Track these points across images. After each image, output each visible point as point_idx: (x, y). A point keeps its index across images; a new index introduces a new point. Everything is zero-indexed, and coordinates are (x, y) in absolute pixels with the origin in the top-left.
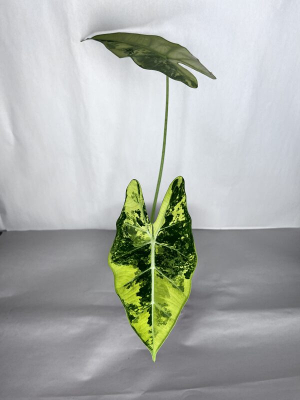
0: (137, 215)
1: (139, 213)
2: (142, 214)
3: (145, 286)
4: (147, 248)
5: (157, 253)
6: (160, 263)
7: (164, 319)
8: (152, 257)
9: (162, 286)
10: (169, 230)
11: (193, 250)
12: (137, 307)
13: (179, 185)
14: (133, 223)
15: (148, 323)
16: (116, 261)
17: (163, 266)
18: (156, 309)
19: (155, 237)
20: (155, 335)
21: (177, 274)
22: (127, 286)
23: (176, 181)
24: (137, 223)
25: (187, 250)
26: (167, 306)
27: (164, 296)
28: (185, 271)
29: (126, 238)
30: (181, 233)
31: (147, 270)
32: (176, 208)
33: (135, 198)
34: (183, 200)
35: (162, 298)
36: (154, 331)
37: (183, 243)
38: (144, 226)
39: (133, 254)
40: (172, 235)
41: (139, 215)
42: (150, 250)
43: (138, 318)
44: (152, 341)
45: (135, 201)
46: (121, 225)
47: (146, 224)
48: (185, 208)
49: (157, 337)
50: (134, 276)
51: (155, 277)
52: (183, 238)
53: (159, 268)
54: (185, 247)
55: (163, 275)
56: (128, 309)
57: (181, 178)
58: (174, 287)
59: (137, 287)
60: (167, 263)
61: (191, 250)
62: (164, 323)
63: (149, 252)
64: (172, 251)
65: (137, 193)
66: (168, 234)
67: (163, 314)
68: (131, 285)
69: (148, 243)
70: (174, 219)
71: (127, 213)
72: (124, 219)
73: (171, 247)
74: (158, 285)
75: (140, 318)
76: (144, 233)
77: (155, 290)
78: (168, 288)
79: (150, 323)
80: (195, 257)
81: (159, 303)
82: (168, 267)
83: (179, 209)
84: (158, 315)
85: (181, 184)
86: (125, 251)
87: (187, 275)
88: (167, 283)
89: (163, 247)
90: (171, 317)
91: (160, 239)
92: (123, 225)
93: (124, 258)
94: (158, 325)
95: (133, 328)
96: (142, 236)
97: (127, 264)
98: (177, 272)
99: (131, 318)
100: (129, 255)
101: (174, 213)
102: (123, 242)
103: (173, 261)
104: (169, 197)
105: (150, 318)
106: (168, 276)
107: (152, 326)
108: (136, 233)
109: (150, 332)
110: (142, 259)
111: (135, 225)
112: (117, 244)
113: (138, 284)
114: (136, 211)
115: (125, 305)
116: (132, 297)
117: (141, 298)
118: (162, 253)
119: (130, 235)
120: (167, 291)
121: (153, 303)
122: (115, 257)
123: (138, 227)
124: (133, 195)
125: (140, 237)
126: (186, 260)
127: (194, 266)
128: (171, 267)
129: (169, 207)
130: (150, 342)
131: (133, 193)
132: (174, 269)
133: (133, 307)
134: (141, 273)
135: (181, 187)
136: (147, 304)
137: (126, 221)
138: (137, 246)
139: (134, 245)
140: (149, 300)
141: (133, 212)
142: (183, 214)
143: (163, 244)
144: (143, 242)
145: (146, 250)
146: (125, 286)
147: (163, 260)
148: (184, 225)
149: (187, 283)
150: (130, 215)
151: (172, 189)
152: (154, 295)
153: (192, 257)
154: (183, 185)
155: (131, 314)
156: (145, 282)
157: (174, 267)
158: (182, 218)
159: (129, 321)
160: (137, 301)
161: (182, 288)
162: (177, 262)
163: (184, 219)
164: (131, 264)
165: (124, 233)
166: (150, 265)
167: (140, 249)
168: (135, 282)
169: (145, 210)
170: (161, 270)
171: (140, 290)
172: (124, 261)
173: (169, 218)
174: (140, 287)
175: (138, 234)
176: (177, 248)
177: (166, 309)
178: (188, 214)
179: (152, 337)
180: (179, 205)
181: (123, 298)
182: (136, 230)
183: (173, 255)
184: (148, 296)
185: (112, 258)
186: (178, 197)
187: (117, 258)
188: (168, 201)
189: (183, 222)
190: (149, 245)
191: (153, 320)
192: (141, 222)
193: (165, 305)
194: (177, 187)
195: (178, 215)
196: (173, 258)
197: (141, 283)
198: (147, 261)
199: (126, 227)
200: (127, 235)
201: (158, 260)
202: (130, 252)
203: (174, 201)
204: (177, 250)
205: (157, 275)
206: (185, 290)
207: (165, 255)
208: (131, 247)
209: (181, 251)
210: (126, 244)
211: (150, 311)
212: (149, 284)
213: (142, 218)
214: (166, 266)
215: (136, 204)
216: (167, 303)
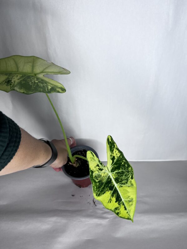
0: (98, 167)
1: (98, 165)
2: (100, 165)
3: (117, 196)
4: (109, 178)
5: (114, 178)
6: (118, 181)
7: (131, 203)
8: (113, 181)
9: (124, 190)
10: (116, 164)
11: (130, 165)
12: (118, 207)
13: (110, 140)
14: (98, 172)
15: (125, 210)
16: (99, 195)
17: (120, 182)
18: (126, 201)
19: (110, 171)
20: (130, 212)
21: (128, 181)
22: (109, 202)
23: (108, 139)
24: (100, 171)
25: (127, 167)
26: (130, 196)
27: (127, 194)
28: (130, 177)
29: (98, 182)
30: (121, 162)
31: (114, 188)
32: (114, 152)
33: (93, 160)
34: (116, 146)
35: (126, 195)
36: (129, 211)
37: (124, 165)
38: (103, 169)
39: (104, 186)
40: (118, 165)
41: (99, 167)
42: (111, 178)
43: (120, 211)
44: (130, 215)
45: (93, 161)
46: (92, 177)
47: (104, 168)
48: (118, 149)
49: (131, 212)
50: (110, 195)
51: (119, 189)
52: (123, 163)
53: (119, 183)
54: (126, 167)
55: (122, 185)
56: (115, 211)
57: (109, 136)
58: (129, 187)
59: (114, 199)
60: (121, 179)
61: (129, 166)
62: (132, 205)
63: (111, 180)
64: (121, 172)
65: (93, 156)
66: (116, 166)
67: (130, 201)
68: (111, 200)
69: (108, 176)
70: (115, 157)
71: (93, 169)
72: (93, 173)
73: (120, 171)
74: (122, 191)
75: (121, 211)
76: (104, 173)
77: (121, 194)
78: (127, 189)
79: (126, 209)
80: (131, 168)
81: (126, 198)
82: (123, 180)
83: (115, 151)
84: (128, 203)
85: (111, 139)
86: (100, 187)
87: (132, 178)
88: (125, 187)
89: (116, 173)
90: (133, 200)
91: (112, 171)
92: (94, 176)
93: (102, 191)
94: (130, 207)
95: (121, 217)
96: (104, 175)
97: (105, 192)
98: (127, 180)
99: (118, 214)
100: (103, 188)
101: (115, 155)
102: (98, 184)
103: (124, 176)
104: (109, 149)
105: (125, 207)
106: (124, 184)
107: (127, 210)
108: (101, 175)
109: (127, 212)
110: (109, 185)
111: (99, 172)
112: (95, 187)
113: (114, 197)
114: (96, 166)
115: (113, 211)
116: (114, 205)
117: (118, 202)
118: (117, 176)
119: (99, 179)
120: (127, 191)
121: (123, 200)
122: (98, 194)
123: (101, 172)
124: (91, 159)
125: (104, 176)
126: (128, 172)
127: (132, 172)
128: (124, 180)
129: (111, 153)
130: (129, 217)
131: (91, 158)
132: (126, 179)
133: (116, 209)
134: (112, 192)
135: (111, 141)
136: (121, 202)
137: (94, 173)
138: (105, 181)
139: (103, 182)
140: (121, 200)
141: (95, 167)
142: (118, 152)
143: (115, 172)
144: (106, 178)
145: (109, 180)
146: (108, 203)
147: (119, 179)
148: (121, 157)
149: (133, 181)
150: (95, 169)
151: (108, 144)
152: (122, 196)
153: (130, 168)
154: (112, 139)
155: (117, 212)
156: (116, 194)
157: (125, 178)
158: (119, 155)
159: (117, 216)
160: (116, 205)
161: (132, 185)
162: (125, 175)
163: (120, 154)
164: (106, 191)
165: (96, 180)
166: (114, 185)
167: (106, 181)
168: (112, 197)
169: (100, 162)
170: (121, 184)
171: (116, 199)
172: (103, 192)
173: (113, 159)
174: (115, 198)
175: (102, 176)
176: (122, 169)
177: (130, 199)
178: (120, 151)
179: (129, 214)
180: (115, 150)
181: (110, 209)
182: (100, 174)
183: (122, 174)
184: (120, 199)
185: (96, 195)
186: (113, 147)
187: (98, 193)
188: (109, 151)
189: (120, 156)
190: (109, 177)
191: (126, 207)
192: (101, 169)
193: (129, 197)
194: (110, 142)
195: (117, 154)
196: (123, 175)
197: (115, 196)
198: (112, 185)
199: (96, 176)
200: (98, 180)
201: (117, 180)
202: (103, 186)
203: (112, 149)
204: (123, 170)
205: (120, 187)
206: (134, 184)
207: (119, 176)
208: (102, 183)
209: (125, 169)
210: (99, 184)
211: (123, 204)
212: (118, 194)
213: (101, 167)
214: (122, 180)
215: (94, 162)
216: (129, 195)
